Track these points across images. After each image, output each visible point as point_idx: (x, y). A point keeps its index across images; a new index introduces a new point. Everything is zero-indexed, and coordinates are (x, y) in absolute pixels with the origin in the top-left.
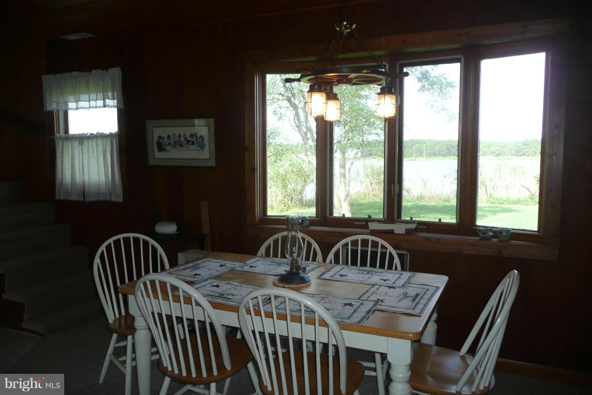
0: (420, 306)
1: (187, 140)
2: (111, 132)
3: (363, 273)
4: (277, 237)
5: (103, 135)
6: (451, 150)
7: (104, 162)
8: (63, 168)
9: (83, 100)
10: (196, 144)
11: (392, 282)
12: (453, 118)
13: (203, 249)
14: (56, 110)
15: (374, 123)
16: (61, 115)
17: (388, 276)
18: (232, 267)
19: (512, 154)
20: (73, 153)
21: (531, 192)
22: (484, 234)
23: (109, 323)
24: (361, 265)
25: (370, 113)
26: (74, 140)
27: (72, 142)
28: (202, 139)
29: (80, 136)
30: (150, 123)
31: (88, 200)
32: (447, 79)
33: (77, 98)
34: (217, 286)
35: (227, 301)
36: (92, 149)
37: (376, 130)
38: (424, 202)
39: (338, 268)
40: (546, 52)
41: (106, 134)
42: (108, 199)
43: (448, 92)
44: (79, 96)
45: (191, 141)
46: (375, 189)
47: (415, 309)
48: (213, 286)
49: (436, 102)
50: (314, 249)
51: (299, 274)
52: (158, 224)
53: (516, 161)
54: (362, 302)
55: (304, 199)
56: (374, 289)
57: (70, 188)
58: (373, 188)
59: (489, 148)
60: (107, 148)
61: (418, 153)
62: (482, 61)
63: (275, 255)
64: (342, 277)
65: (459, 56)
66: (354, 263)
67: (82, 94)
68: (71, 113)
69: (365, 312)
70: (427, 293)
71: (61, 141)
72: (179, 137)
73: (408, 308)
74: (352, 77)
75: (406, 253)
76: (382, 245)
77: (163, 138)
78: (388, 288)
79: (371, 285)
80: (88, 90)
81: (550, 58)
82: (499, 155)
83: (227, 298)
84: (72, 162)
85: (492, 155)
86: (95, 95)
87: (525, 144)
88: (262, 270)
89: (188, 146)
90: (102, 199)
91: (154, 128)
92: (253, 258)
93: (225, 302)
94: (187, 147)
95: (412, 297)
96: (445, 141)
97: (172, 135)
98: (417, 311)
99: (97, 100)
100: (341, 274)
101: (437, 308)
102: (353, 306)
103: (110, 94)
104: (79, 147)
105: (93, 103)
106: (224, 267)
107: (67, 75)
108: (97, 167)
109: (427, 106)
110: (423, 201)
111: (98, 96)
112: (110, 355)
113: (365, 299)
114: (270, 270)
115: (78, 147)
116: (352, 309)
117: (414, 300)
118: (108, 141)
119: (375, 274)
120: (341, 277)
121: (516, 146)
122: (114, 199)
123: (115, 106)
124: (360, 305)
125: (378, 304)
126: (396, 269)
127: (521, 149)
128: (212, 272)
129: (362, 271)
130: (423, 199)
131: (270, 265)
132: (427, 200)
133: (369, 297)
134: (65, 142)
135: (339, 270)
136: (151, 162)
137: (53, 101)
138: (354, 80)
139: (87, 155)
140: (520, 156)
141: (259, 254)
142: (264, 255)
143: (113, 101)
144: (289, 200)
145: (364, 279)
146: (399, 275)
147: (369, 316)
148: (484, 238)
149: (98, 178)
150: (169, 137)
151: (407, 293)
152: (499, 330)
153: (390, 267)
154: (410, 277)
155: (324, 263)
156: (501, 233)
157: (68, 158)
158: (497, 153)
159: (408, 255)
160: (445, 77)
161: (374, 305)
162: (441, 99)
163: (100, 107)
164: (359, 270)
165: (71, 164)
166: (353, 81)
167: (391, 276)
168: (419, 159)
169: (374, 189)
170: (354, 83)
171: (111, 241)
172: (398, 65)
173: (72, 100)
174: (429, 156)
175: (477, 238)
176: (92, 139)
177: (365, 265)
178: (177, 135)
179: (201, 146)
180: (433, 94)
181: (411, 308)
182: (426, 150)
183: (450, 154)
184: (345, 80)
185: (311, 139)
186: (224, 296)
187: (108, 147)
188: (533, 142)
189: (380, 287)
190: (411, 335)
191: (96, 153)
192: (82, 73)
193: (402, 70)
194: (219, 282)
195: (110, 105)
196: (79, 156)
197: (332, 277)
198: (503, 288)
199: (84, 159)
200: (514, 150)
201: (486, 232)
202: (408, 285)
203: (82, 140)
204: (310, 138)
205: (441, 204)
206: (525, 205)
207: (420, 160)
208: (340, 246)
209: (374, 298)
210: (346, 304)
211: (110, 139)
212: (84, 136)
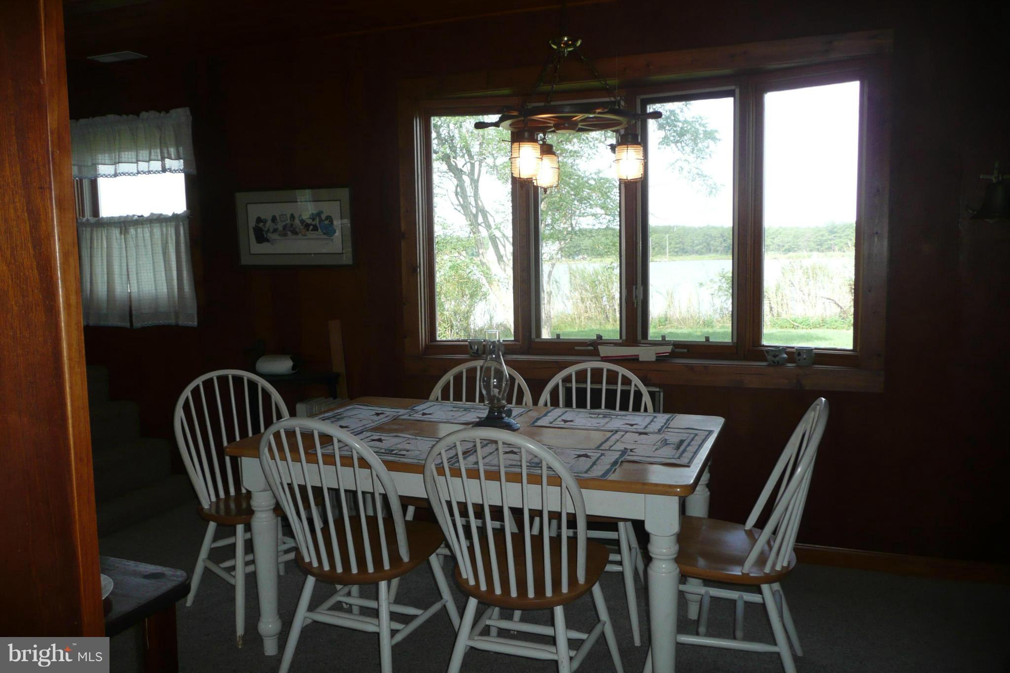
0: (687, 455)
1: (305, 223)
2: (175, 213)
3: (597, 417)
4: (459, 370)
5: (161, 217)
6: (712, 242)
7: (165, 262)
8: (93, 273)
9: (126, 160)
10: (319, 230)
11: (643, 427)
12: (714, 190)
13: (335, 398)
14: (79, 178)
15: (589, 198)
16: (85, 187)
17: (635, 420)
18: (394, 414)
19: (811, 249)
20: (109, 247)
21: (841, 308)
22: (775, 356)
23: (203, 508)
24: (592, 407)
25: (582, 180)
26: (111, 227)
27: (107, 230)
28: (329, 222)
29: (123, 220)
30: (241, 197)
31: (137, 324)
32: (706, 125)
33: (115, 158)
34: (380, 440)
35: (400, 457)
36: (142, 241)
37: (592, 208)
38: (671, 328)
39: (557, 412)
40: (859, 80)
41: (167, 215)
42: (172, 321)
43: (706, 148)
44: (119, 155)
45: (311, 225)
46: (590, 309)
47: (681, 458)
48: (373, 440)
49: (689, 162)
50: (519, 385)
51: (503, 418)
52: (260, 360)
53: (817, 258)
54: (603, 452)
55: (472, 327)
56: (617, 436)
57: (105, 305)
58: (586, 307)
59: (773, 238)
60: (169, 239)
61: (656, 249)
62: (766, 93)
63: (458, 398)
64: (567, 424)
65: (733, 87)
66: (581, 404)
67: (125, 151)
68: (102, 183)
69: (609, 464)
70: (695, 439)
71: (89, 229)
72: (291, 220)
73: (671, 457)
74: (577, 119)
75: (658, 390)
76: (623, 376)
77: (265, 222)
78: (638, 434)
79: (612, 431)
80: (135, 144)
81: (866, 89)
82: (789, 250)
83: (400, 455)
84: (108, 262)
85: (779, 250)
86: (148, 152)
87: (832, 232)
88: (443, 418)
89: (307, 232)
90: (161, 322)
91: (249, 206)
92: (424, 403)
93: (398, 459)
94: (305, 236)
95: (674, 444)
96: (701, 229)
97: (280, 216)
98: (684, 461)
99: (150, 160)
100: (564, 419)
101: (709, 464)
102: (591, 457)
103: (172, 150)
104: (121, 239)
105: (143, 166)
106: (381, 416)
107: (98, 119)
108: (152, 271)
109: (673, 169)
110: (669, 326)
111: (153, 154)
112: (204, 561)
113: (607, 448)
114: (455, 417)
115: (118, 237)
116: (589, 462)
117: (678, 448)
118: (171, 228)
119: (616, 418)
120: (565, 423)
121: (817, 235)
122: (183, 322)
123: (181, 170)
124: (600, 456)
125: (627, 454)
126: (646, 410)
127: (826, 241)
128: (364, 422)
129: (596, 414)
130: (670, 324)
131: (452, 410)
132: (676, 324)
133: (612, 446)
134: (97, 231)
135: (560, 414)
136: (245, 260)
137: (73, 162)
138: (580, 124)
139: (134, 251)
140: (823, 251)
141: (432, 396)
142: (440, 399)
143: (177, 161)
144: (447, 330)
145: (600, 424)
146: (652, 417)
147: (616, 469)
148: (774, 363)
149: (154, 288)
150: (274, 219)
151: (666, 440)
152: (802, 479)
153: (637, 408)
154: (668, 420)
155: (535, 407)
156: (799, 354)
157: (102, 256)
158: (786, 246)
159: (662, 394)
160: (702, 123)
161: (620, 455)
162: (696, 158)
163: (156, 171)
164: (590, 414)
165: (107, 265)
166: (579, 126)
167: (640, 420)
168: (658, 260)
169: (588, 307)
170: (579, 128)
171: (199, 381)
172: (638, 102)
173: (107, 162)
174: (676, 254)
175: (765, 364)
176: (142, 224)
177: (599, 406)
178: (289, 216)
179: (329, 231)
180: (684, 150)
181: (675, 457)
182: (670, 244)
183: (710, 250)
184: (566, 125)
185: (483, 225)
186: (394, 452)
187: (171, 237)
188: (844, 228)
189: (625, 434)
190: (678, 490)
191: (150, 247)
192: (124, 117)
193: (644, 109)
194: (380, 435)
195: (173, 169)
196: (120, 254)
197: (551, 423)
198: (805, 427)
199: (129, 258)
200: (814, 242)
201: (777, 354)
202: (666, 430)
203: (125, 226)
204: (481, 223)
205: (699, 330)
206: (834, 329)
207: (660, 261)
208: (558, 381)
209: (620, 446)
210: (579, 456)
211: (174, 223)
212: (129, 220)
